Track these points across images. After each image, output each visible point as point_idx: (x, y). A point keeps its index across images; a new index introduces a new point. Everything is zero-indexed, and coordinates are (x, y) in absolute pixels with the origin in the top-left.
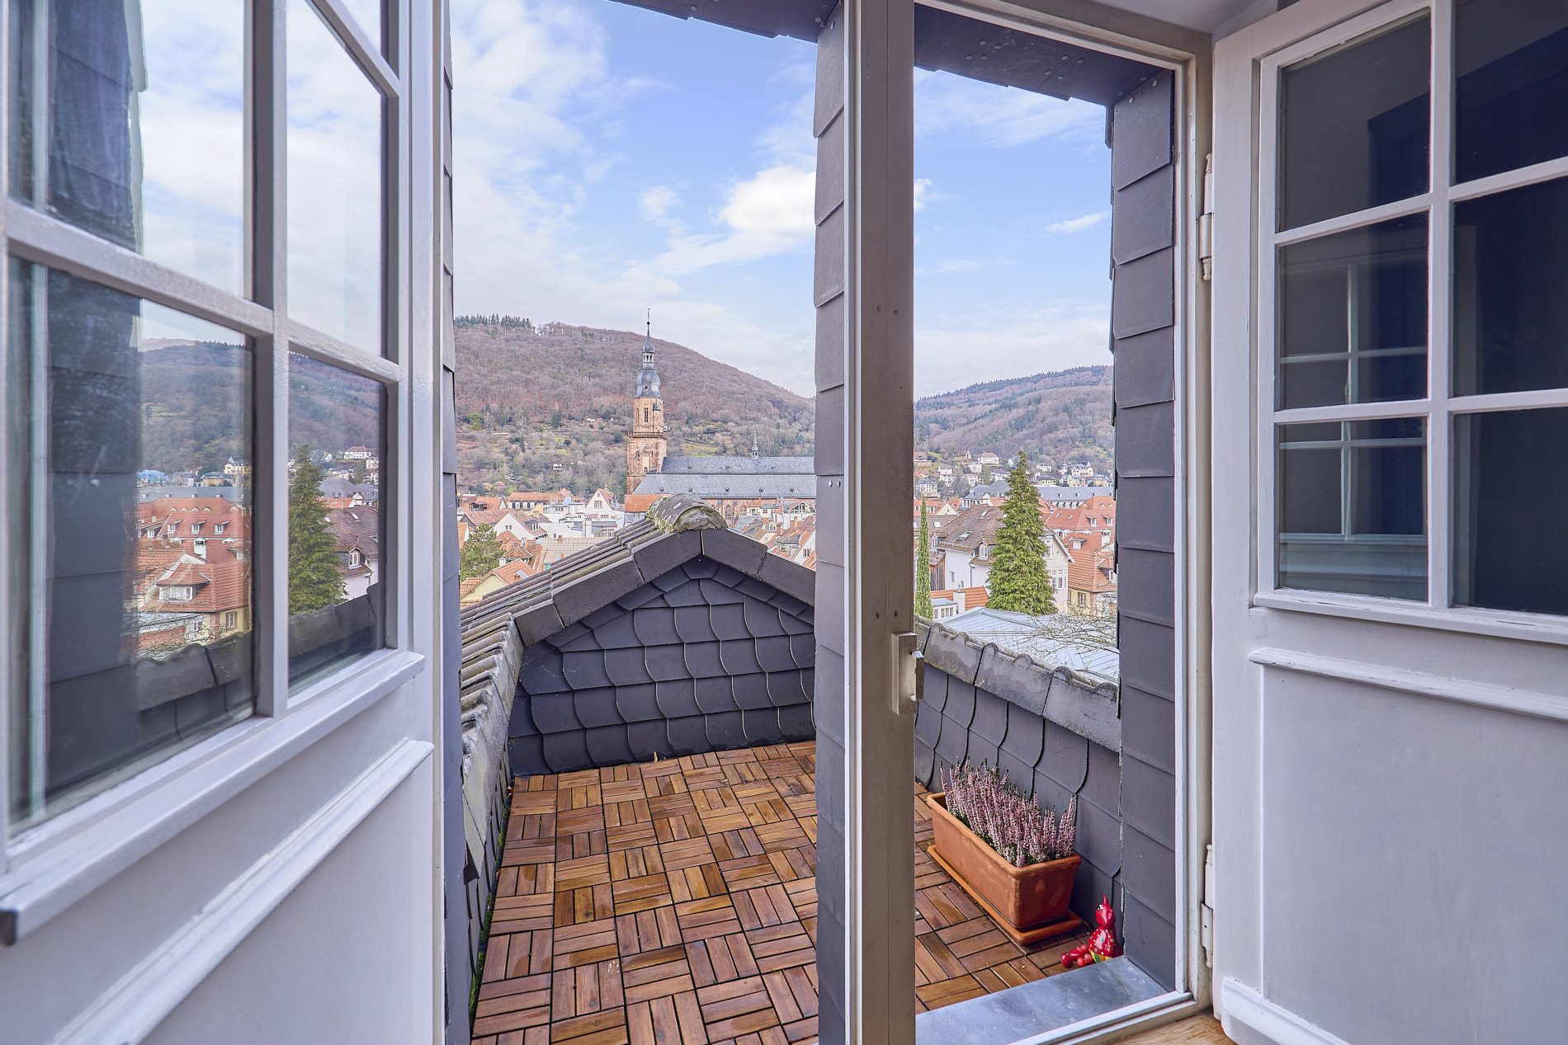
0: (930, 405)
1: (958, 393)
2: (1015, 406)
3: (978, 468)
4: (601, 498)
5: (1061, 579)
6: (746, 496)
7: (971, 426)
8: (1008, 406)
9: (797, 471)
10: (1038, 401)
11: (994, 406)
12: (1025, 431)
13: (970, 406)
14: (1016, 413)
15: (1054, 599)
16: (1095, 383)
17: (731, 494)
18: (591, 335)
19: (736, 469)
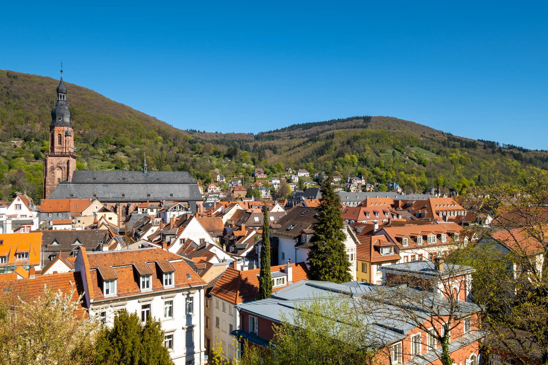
0: (265, 137)
1: (283, 130)
2: (319, 139)
3: (296, 180)
4: (21, 202)
5: (352, 255)
6: (138, 199)
7: (292, 152)
8: (313, 139)
9: (176, 181)
10: (332, 136)
11: (306, 139)
12: (325, 156)
13: (291, 139)
14: (319, 144)
15: (350, 270)
16: (365, 127)
17: (126, 198)
18: (15, 77)
19: (130, 180)
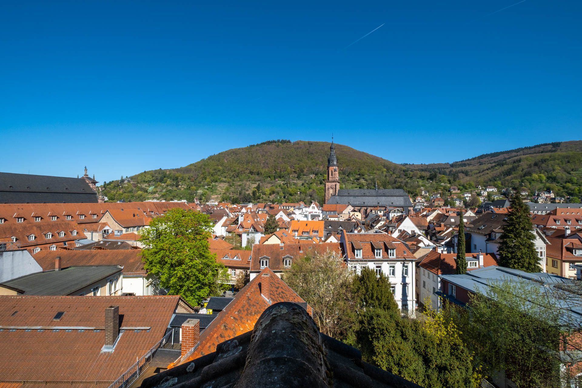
0: (459, 165)
1: (473, 159)
2: (506, 164)
3: (486, 194)
4: (314, 206)
5: (541, 252)
6: (372, 205)
7: (481, 174)
8: (501, 164)
9: (395, 195)
10: (520, 161)
11: (494, 164)
12: (512, 176)
13: (480, 165)
14: (506, 167)
15: (540, 264)
16: (555, 151)
17: (366, 204)
19: (368, 194)
